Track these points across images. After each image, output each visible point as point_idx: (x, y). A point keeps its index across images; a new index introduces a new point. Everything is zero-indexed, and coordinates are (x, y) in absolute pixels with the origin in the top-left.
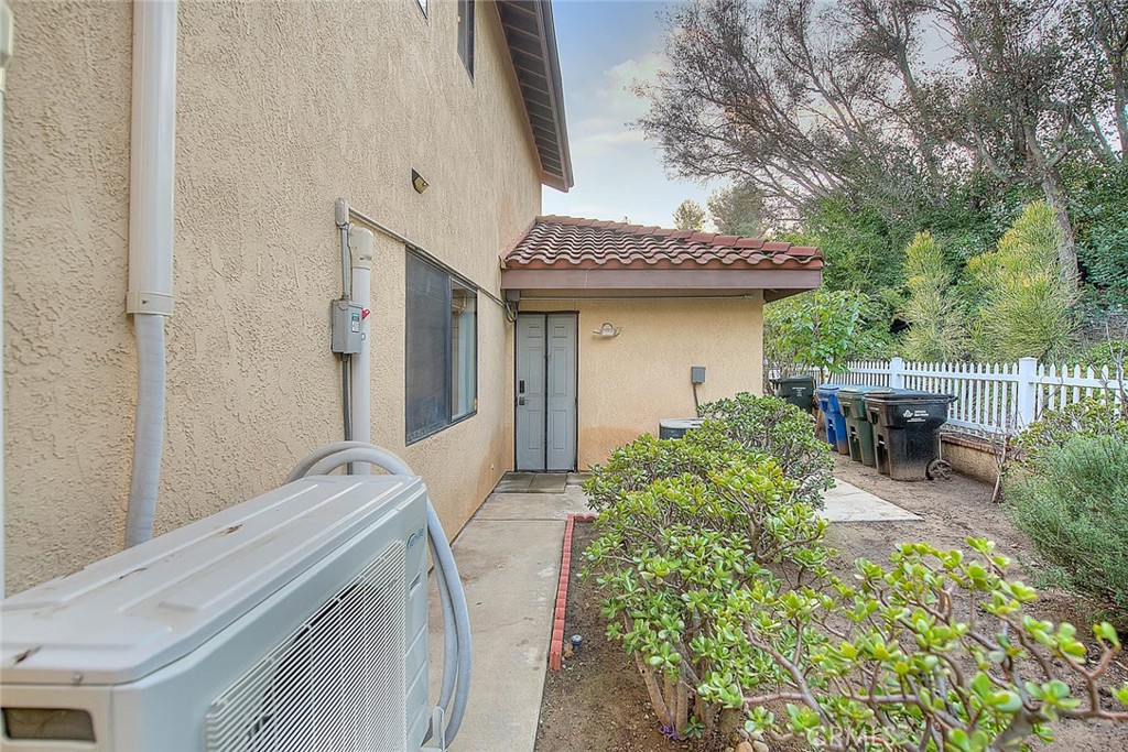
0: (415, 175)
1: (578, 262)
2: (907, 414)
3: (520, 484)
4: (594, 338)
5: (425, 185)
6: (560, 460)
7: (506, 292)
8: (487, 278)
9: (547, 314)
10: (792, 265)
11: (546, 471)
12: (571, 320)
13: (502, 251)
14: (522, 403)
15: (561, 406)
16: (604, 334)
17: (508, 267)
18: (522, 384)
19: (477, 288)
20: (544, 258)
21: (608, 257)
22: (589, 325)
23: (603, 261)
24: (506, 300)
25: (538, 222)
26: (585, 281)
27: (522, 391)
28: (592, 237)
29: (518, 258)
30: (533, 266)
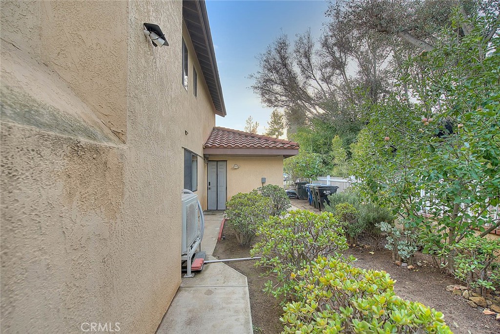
0: (186, 132)
1: (226, 146)
2: (325, 192)
3: (209, 213)
4: (232, 169)
5: (188, 133)
6: (222, 206)
7: (204, 155)
8: (199, 152)
9: (217, 161)
10: (290, 148)
11: (217, 210)
12: (225, 163)
13: (203, 143)
14: (210, 189)
15: (222, 189)
16: (235, 167)
17: (206, 147)
18: (209, 183)
19: (197, 155)
20: (216, 145)
21: (236, 145)
22: (230, 165)
23: (234, 146)
24: (205, 157)
25: (214, 129)
26: (229, 152)
27: (209, 185)
28: (231, 136)
29: (208, 145)
30: (213, 147)
